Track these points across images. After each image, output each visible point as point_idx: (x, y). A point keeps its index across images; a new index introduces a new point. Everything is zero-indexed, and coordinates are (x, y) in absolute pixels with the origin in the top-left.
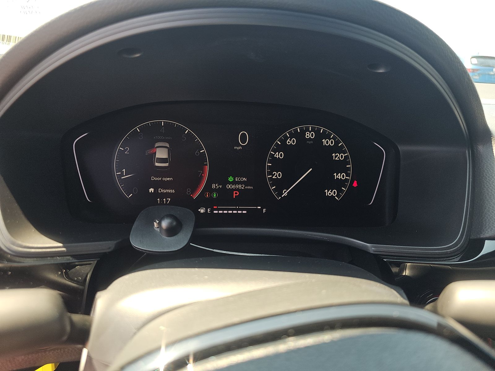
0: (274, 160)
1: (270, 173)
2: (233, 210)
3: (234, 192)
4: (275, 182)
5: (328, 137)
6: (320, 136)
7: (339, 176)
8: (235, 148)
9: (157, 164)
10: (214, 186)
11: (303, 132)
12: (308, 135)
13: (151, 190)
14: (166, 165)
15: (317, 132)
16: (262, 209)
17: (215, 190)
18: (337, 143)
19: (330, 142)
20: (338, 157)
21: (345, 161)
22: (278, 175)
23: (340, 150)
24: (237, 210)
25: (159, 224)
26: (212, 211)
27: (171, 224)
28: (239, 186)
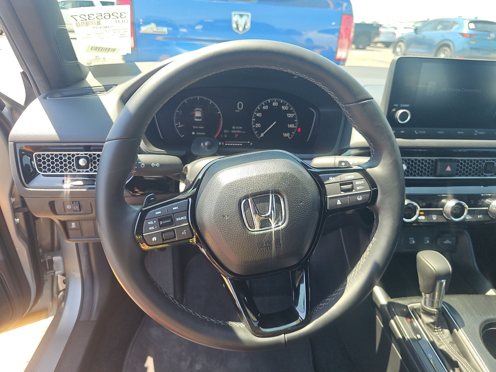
0: (256, 117)
1: (255, 124)
2: (235, 143)
3: (236, 135)
4: (257, 129)
5: (285, 105)
6: (280, 105)
7: (291, 126)
8: (236, 111)
9: (196, 120)
10: (225, 131)
11: (272, 102)
12: (274, 104)
13: (193, 133)
14: (200, 120)
15: (279, 102)
16: (250, 143)
17: (226, 133)
18: (290, 108)
19: (286, 108)
20: (290, 115)
21: (294, 118)
22: (258, 125)
23: (291, 112)
24: (237, 143)
25: (204, 144)
26: (224, 144)
27: (209, 144)
28: (238, 131)
